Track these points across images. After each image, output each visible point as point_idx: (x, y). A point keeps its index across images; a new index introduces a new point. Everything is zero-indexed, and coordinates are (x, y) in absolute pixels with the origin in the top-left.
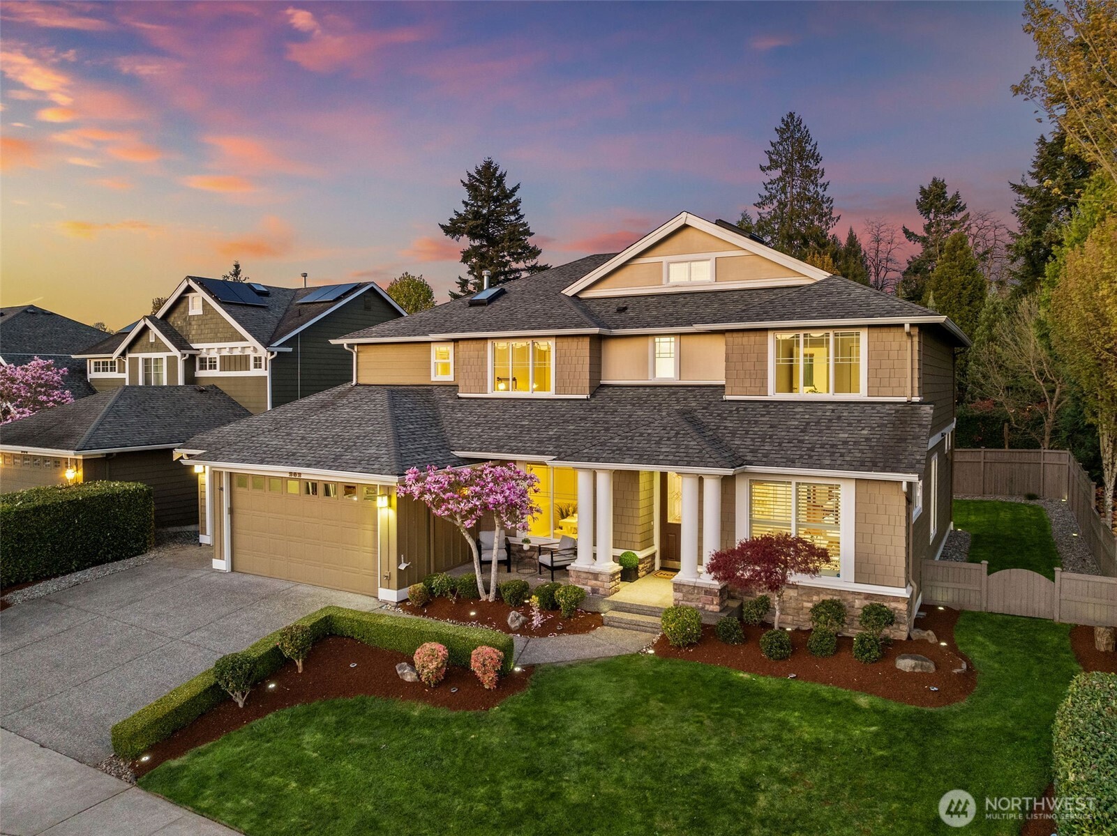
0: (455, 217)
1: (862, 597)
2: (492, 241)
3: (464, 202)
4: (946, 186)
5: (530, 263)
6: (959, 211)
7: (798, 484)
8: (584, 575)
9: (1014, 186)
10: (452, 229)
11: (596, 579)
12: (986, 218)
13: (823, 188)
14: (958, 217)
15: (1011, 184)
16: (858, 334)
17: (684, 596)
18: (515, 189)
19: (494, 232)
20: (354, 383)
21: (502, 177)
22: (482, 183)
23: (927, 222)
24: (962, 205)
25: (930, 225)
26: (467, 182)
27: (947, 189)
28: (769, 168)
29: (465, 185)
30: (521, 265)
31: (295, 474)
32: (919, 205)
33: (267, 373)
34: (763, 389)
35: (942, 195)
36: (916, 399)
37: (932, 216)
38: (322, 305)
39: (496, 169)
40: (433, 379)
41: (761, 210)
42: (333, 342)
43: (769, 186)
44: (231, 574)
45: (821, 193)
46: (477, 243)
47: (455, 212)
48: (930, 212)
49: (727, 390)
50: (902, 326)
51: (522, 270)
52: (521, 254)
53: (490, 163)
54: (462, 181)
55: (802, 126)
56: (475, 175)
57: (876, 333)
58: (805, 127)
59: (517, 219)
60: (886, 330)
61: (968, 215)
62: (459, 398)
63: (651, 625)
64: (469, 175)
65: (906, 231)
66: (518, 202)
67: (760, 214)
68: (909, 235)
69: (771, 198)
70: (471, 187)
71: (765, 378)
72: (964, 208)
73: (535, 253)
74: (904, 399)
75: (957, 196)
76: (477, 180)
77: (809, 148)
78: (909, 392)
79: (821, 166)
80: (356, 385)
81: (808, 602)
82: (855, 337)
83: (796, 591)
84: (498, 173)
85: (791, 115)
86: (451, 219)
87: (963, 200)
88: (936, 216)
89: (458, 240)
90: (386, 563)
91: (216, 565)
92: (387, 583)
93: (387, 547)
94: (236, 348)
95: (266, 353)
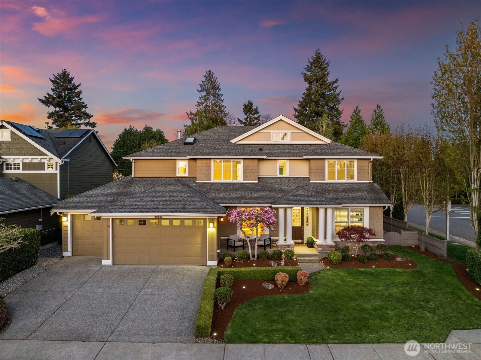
0: (47, 96)
1: (371, 243)
2: (66, 109)
3: (52, 89)
4: (253, 104)
5: (87, 121)
6: (257, 114)
7: (351, 209)
8: (284, 246)
9: (294, 109)
10: (46, 101)
11: (289, 247)
12: (269, 117)
13: (221, 102)
14: (257, 116)
15: (293, 108)
16: (354, 161)
17: (322, 249)
18: (78, 86)
19: (67, 105)
20: (133, 177)
21: (72, 79)
22: (61, 81)
23: (246, 117)
24: (258, 111)
25: (247, 118)
26: (53, 79)
27: (253, 105)
28: (201, 91)
29: (51, 80)
30: (82, 121)
31: (158, 216)
32: (244, 111)
33: (58, 172)
34: (324, 179)
35: (251, 107)
36: (372, 182)
37: (248, 114)
38: (73, 139)
39: (69, 75)
40: (177, 175)
41: (198, 108)
42: (124, 158)
43: (202, 98)
44: (113, 266)
45: (221, 103)
46: (57, 109)
47: (47, 93)
48: (247, 113)
49: (311, 179)
50: (370, 159)
51: (82, 124)
52: (82, 116)
53: (66, 72)
54: (50, 79)
55: (214, 76)
56: (58, 77)
57: (360, 161)
58: (215, 77)
59: (78, 100)
60: (363, 160)
61: (260, 115)
62: (197, 183)
63: (316, 260)
64: (55, 76)
65: (239, 120)
66: (80, 92)
67: (197, 109)
68: (240, 121)
69: (202, 103)
70: (54, 82)
71: (325, 175)
72: (258, 113)
73: (89, 116)
74: (368, 182)
75: (257, 108)
76: (59, 79)
77: (217, 85)
78: (370, 180)
79: (221, 92)
80: (134, 178)
81: (355, 246)
82: (353, 162)
83: (351, 244)
84: (70, 77)
85: (210, 71)
86: (45, 97)
87: (258, 110)
88: (249, 115)
89: (49, 107)
90: (211, 250)
91: (105, 262)
92: (211, 259)
93: (211, 244)
94: (36, 159)
95: (60, 162)
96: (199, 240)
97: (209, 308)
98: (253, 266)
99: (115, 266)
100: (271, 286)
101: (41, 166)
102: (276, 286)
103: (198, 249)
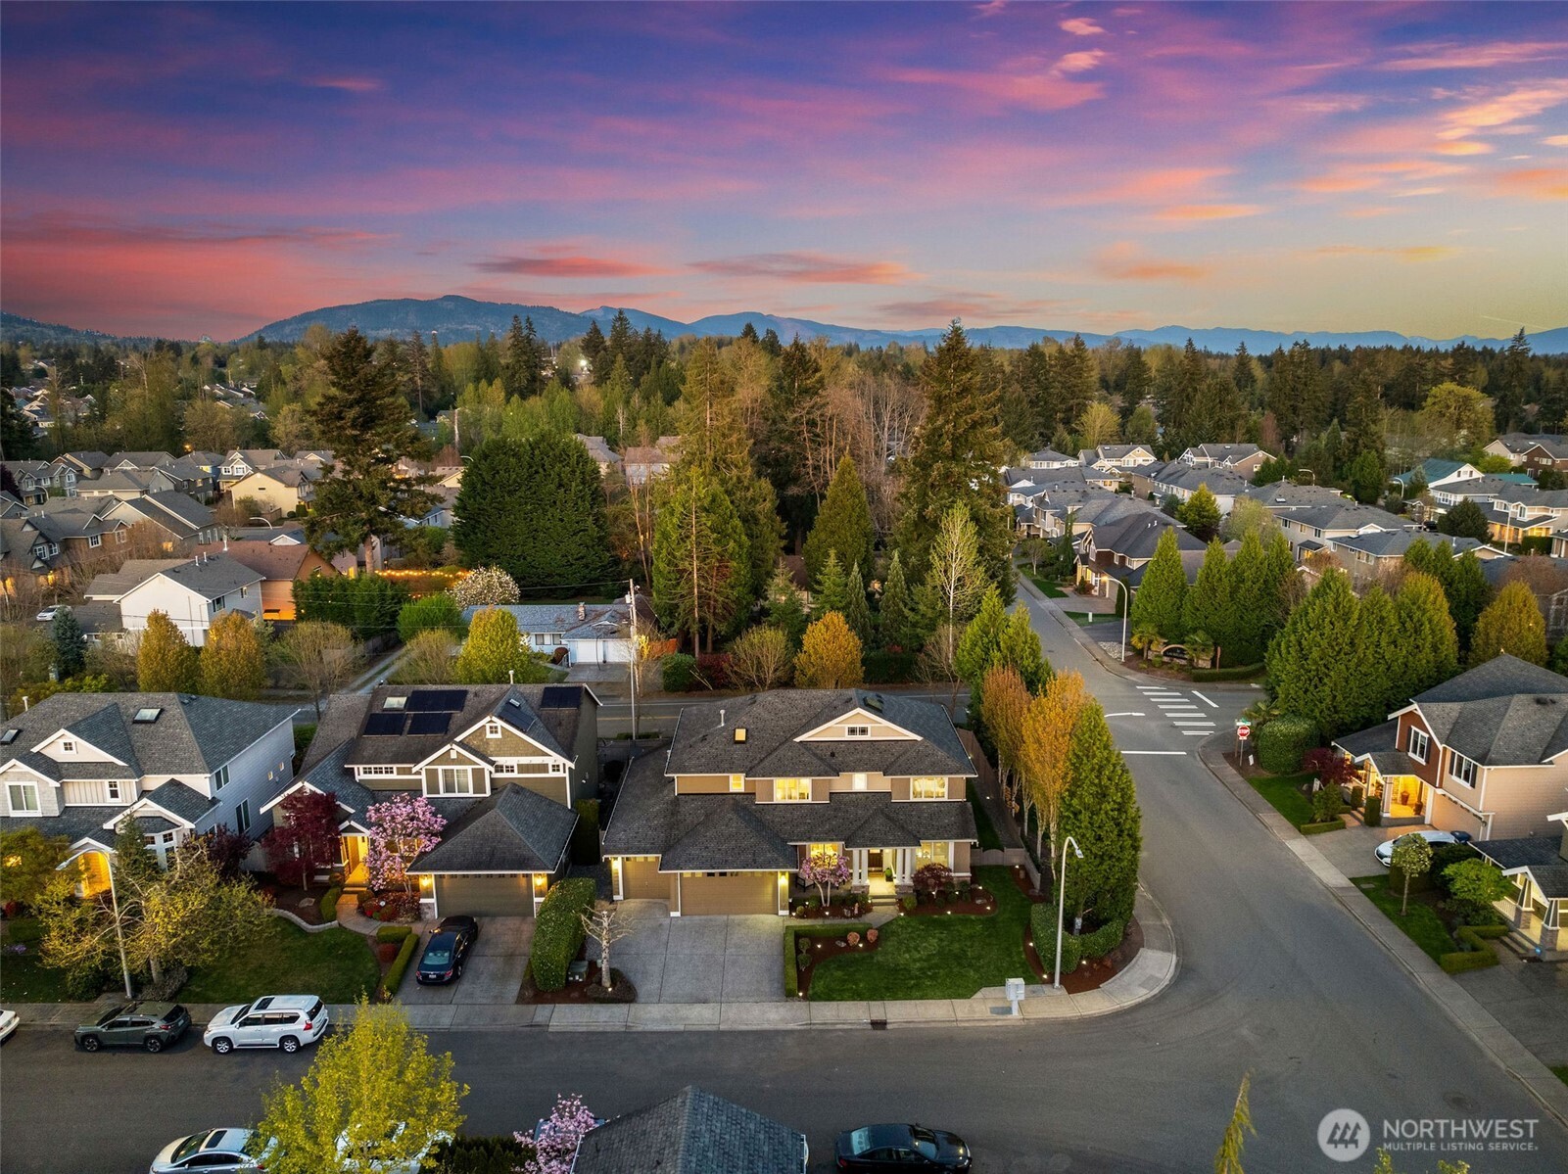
1: (956, 878)
8: (858, 887)
11: (863, 885)
17: (900, 889)
20: (677, 793)
33: (567, 775)
34: (908, 797)
38: (567, 712)
40: (730, 790)
44: (682, 917)
62: (755, 802)
63: (891, 903)
80: (678, 795)
90: (782, 900)
91: (673, 914)
92: (783, 909)
93: (783, 895)
94: (537, 760)
95: (571, 765)
96: (770, 889)
97: (793, 972)
98: (825, 917)
99: (685, 918)
100: (843, 945)
101: (543, 768)
102: (848, 944)
103: (768, 897)
